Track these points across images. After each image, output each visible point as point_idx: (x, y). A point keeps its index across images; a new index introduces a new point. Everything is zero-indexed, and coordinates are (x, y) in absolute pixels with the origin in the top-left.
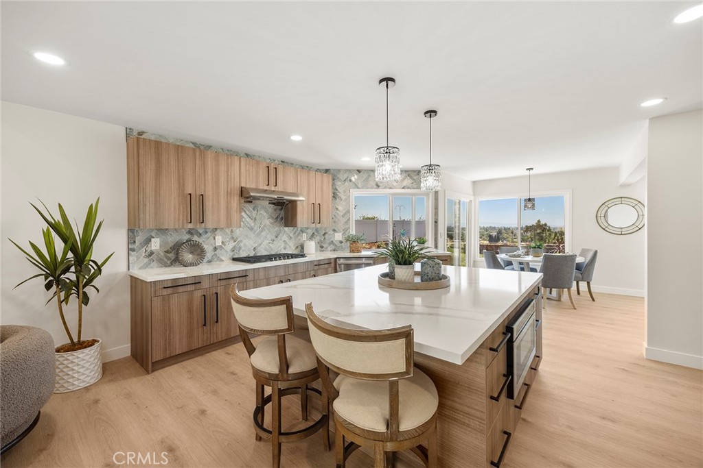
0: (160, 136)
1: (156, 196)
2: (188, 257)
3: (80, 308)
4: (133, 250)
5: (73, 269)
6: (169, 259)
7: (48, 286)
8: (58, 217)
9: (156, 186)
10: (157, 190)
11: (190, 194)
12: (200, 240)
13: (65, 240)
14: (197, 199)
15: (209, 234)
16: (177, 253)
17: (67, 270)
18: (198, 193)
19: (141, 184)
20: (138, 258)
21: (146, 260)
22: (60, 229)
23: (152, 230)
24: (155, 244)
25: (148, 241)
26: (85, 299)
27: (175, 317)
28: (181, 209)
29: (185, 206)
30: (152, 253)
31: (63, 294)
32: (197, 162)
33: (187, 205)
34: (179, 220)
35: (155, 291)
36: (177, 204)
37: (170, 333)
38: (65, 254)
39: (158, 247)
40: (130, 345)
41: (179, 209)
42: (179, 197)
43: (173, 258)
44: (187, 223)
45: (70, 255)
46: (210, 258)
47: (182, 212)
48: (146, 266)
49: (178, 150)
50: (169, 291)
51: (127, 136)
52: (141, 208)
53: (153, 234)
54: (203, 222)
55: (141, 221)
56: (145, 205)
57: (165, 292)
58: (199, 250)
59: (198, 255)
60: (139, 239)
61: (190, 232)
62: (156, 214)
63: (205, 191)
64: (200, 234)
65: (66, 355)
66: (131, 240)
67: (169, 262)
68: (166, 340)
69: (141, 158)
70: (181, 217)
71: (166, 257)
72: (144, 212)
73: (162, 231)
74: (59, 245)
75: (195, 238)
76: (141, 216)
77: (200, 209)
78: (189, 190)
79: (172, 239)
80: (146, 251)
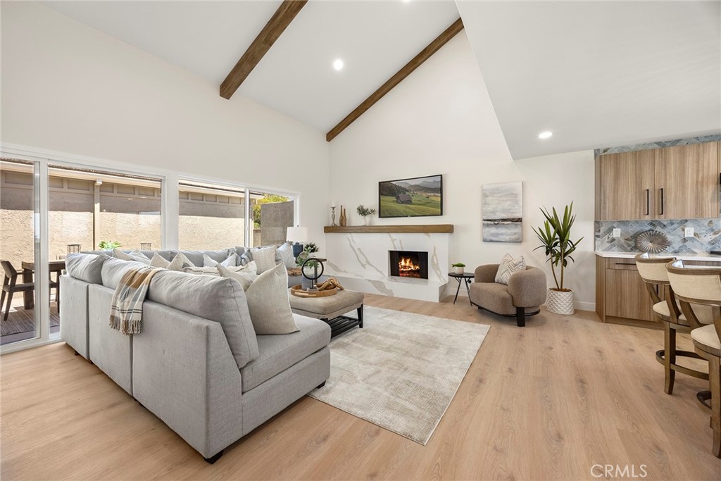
0: (623, 147)
1: (614, 196)
2: (647, 244)
3: (562, 268)
4: (598, 236)
5: (559, 244)
6: (629, 245)
7: (547, 253)
8: (552, 215)
9: (615, 188)
10: (615, 191)
11: (648, 190)
12: (664, 231)
13: (554, 227)
14: (656, 193)
15: (675, 226)
16: (636, 241)
17: (556, 244)
18: (658, 188)
19: (602, 188)
20: (602, 243)
21: (608, 245)
22: (553, 221)
23: (614, 222)
24: (617, 233)
25: (610, 230)
26: (565, 263)
27: (627, 288)
28: (638, 203)
29: (642, 200)
30: (613, 240)
31: (554, 259)
32: (657, 161)
33: (644, 199)
34: (636, 212)
35: (609, 265)
36: (634, 201)
37: (621, 298)
38: (554, 235)
39: (619, 235)
40: (595, 304)
41: (636, 204)
42: (636, 193)
43: (633, 245)
44: (644, 214)
45: (557, 236)
46: (677, 248)
47: (639, 205)
48: (608, 249)
49: (636, 154)
50: (621, 267)
51: (596, 155)
52: (602, 205)
53: (615, 225)
54: (662, 214)
55: (602, 216)
56: (605, 203)
57: (617, 267)
58: (660, 240)
59: (659, 244)
60: (603, 229)
61: (652, 224)
62: (614, 209)
63: (665, 184)
64: (664, 225)
65: (554, 292)
66: (597, 229)
67: (629, 248)
68: (617, 303)
69: (603, 170)
70: (638, 210)
71: (627, 244)
72: (605, 209)
73: (623, 223)
74: (552, 231)
75: (658, 229)
76: (602, 211)
77: (659, 203)
78: (647, 185)
79: (633, 230)
80: (608, 238)
